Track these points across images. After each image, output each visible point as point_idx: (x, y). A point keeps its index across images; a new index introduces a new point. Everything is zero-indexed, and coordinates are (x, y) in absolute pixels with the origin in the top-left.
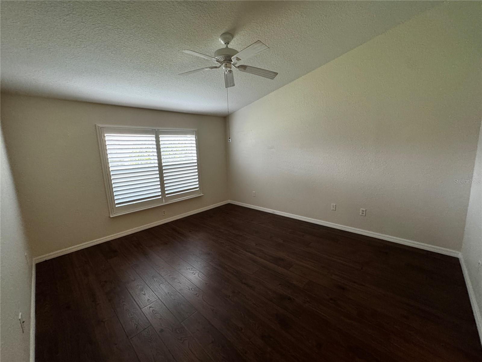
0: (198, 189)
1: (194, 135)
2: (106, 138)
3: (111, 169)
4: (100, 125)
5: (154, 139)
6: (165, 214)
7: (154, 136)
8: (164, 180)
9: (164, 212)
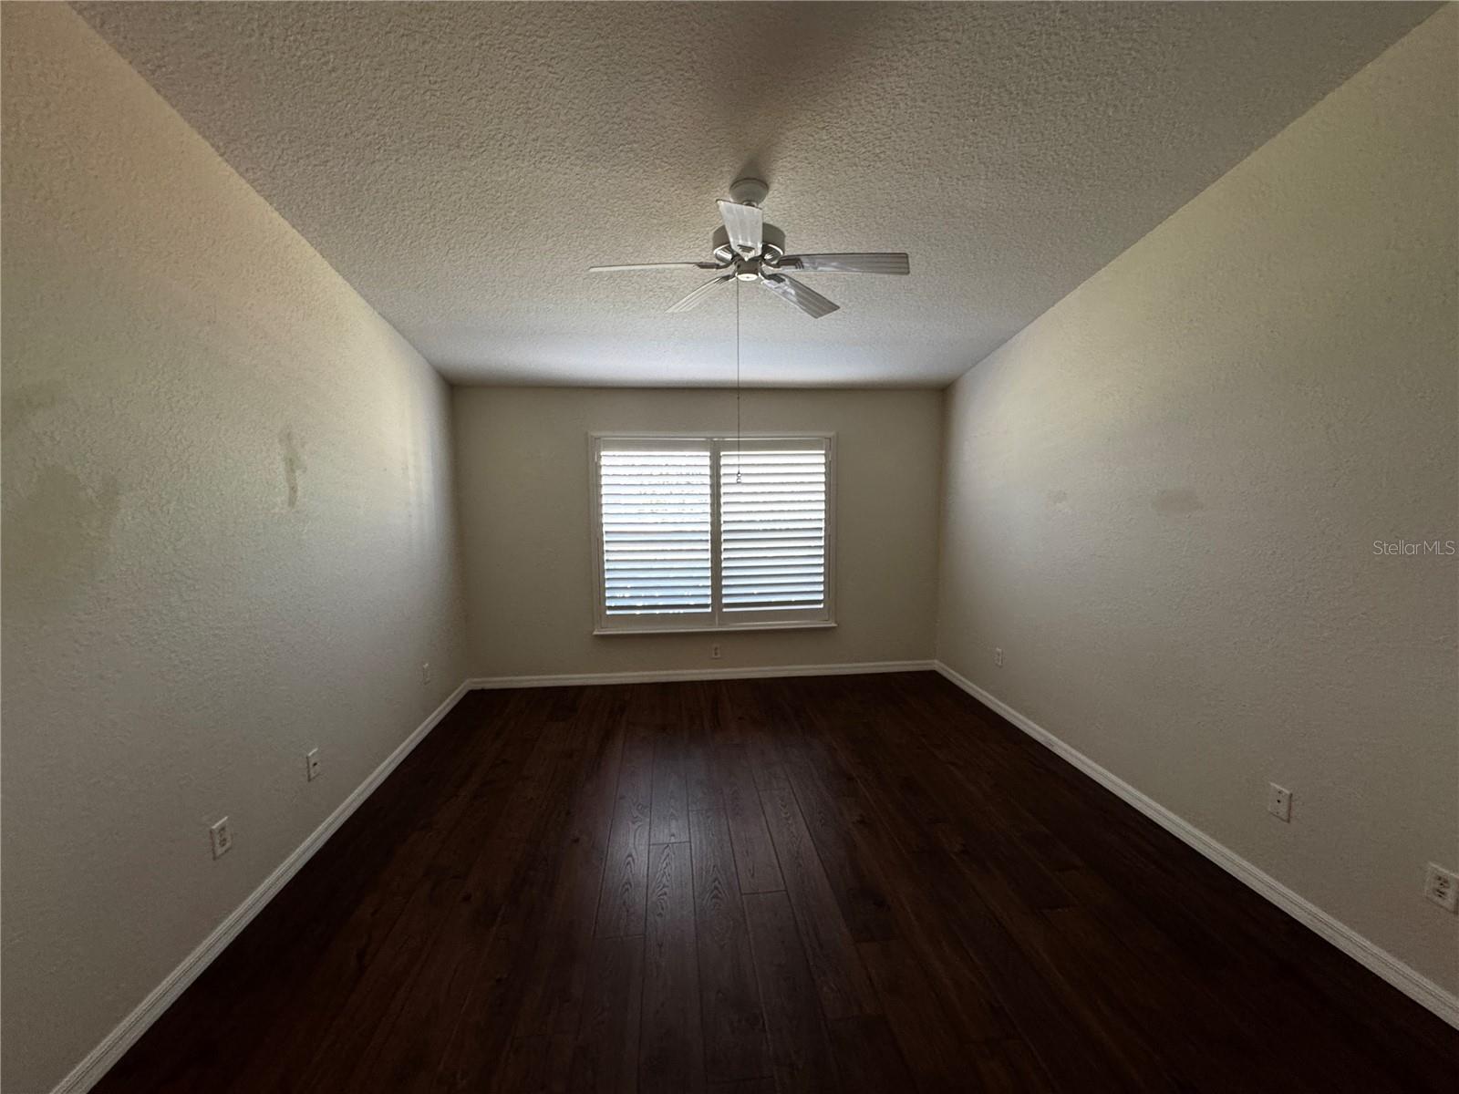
0: (821, 606)
1: (822, 449)
2: (603, 461)
3: (605, 528)
4: (596, 434)
5: (707, 461)
6: (719, 656)
7: (708, 454)
8: (721, 569)
9: (716, 649)
